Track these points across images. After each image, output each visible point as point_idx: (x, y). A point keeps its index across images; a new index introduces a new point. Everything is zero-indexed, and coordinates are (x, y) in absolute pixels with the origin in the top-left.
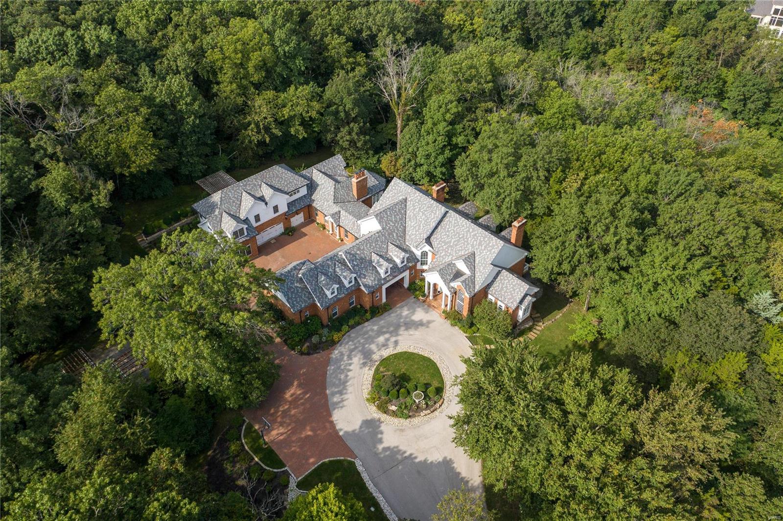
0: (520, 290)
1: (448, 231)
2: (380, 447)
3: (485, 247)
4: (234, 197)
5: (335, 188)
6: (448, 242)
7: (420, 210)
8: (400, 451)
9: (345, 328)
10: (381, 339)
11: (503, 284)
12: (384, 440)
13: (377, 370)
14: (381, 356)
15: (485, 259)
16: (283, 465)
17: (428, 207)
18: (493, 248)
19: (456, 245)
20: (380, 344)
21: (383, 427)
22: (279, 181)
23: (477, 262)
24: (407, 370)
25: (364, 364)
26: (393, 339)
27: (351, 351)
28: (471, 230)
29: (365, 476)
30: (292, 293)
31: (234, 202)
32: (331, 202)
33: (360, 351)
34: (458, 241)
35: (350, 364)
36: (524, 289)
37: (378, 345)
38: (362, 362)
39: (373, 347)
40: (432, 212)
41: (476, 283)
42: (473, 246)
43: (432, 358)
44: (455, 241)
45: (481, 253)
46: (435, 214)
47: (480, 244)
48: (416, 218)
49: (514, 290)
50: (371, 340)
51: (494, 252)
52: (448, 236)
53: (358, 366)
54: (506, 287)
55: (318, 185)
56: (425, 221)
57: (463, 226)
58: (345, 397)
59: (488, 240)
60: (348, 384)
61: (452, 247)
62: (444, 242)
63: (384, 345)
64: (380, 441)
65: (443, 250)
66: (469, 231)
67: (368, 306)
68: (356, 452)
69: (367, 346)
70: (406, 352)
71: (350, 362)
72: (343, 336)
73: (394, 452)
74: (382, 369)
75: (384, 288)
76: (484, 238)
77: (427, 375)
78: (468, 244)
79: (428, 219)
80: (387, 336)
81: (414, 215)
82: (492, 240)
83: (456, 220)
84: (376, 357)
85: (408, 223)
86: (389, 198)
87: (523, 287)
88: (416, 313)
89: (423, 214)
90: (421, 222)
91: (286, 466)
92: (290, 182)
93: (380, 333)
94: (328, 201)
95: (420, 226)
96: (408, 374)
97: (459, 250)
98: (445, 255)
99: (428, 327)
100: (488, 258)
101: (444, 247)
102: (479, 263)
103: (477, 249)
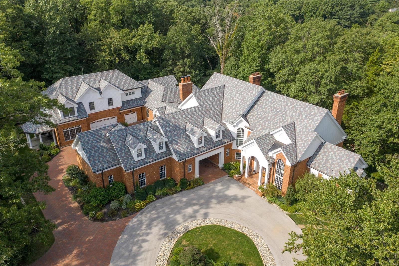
0: (350, 161)
1: (265, 108)
3: (306, 117)
4: (73, 85)
5: (164, 91)
6: (264, 117)
7: (237, 92)
9: (150, 197)
10: (189, 210)
11: (328, 156)
13: (178, 243)
14: (186, 227)
17: (245, 89)
18: (315, 116)
19: (274, 119)
20: (187, 214)
22: (117, 80)
23: (297, 131)
24: (216, 245)
25: (165, 235)
26: (203, 211)
27: (152, 220)
28: (289, 104)
30: (96, 151)
31: (72, 88)
32: (159, 101)
33: (162, 221)
34: (276, 115)
35: (148, 234)
36: (354, 159)
37: (184, 216)
38: (162, 232)
39: (179, 218)
40: (249, 92)
41: (298, 151)
42: (292, 117)
43: (247, 234)
44: (272, 116)
45: (301, 122)
46: (252, 93)
47: (300, 114)
48: (233, 99)
49: (342, 161)
50: (178, 210)
51: (317, 120)
52: (265, 112)
53: (157, 237)
54: (332, 159)
55: (151, 91)
56: (242, 100)
57: (281, 101)
59: (309, 109)
60: (139, 258)
61: (269, 121)
62: (261, 117)
63: (191, 217)
65: (259, 125)
66: (287, 104)
67: (178, 177)
69: (172, 216)
70: (215, 226)
71: (148, 231)
72: (147, 204)
74: (184, 243)
75: (197, 160)
76: (304, 109)
77: (241, 253)
78: (287, 116)
79: (245, 98)
80: (196, 208)
81: (231, 97)
82: (314, 109)
83: (273, 97)
84: (180, 228)
85: (225, 104)
87: (352, 157)
88: (230, 188)
89: (240, 95)
90: (238, 101)
92: (127, 83)
93: (189, 204)
94: (157, 101)
95: (236, 105)
96: (216, 250)
97: (277, 123)
98: (262, 129)
99: (243, 202)
100: (310, 126)
101: (261, 122)
102: (300, 131)
103: (297, 119)
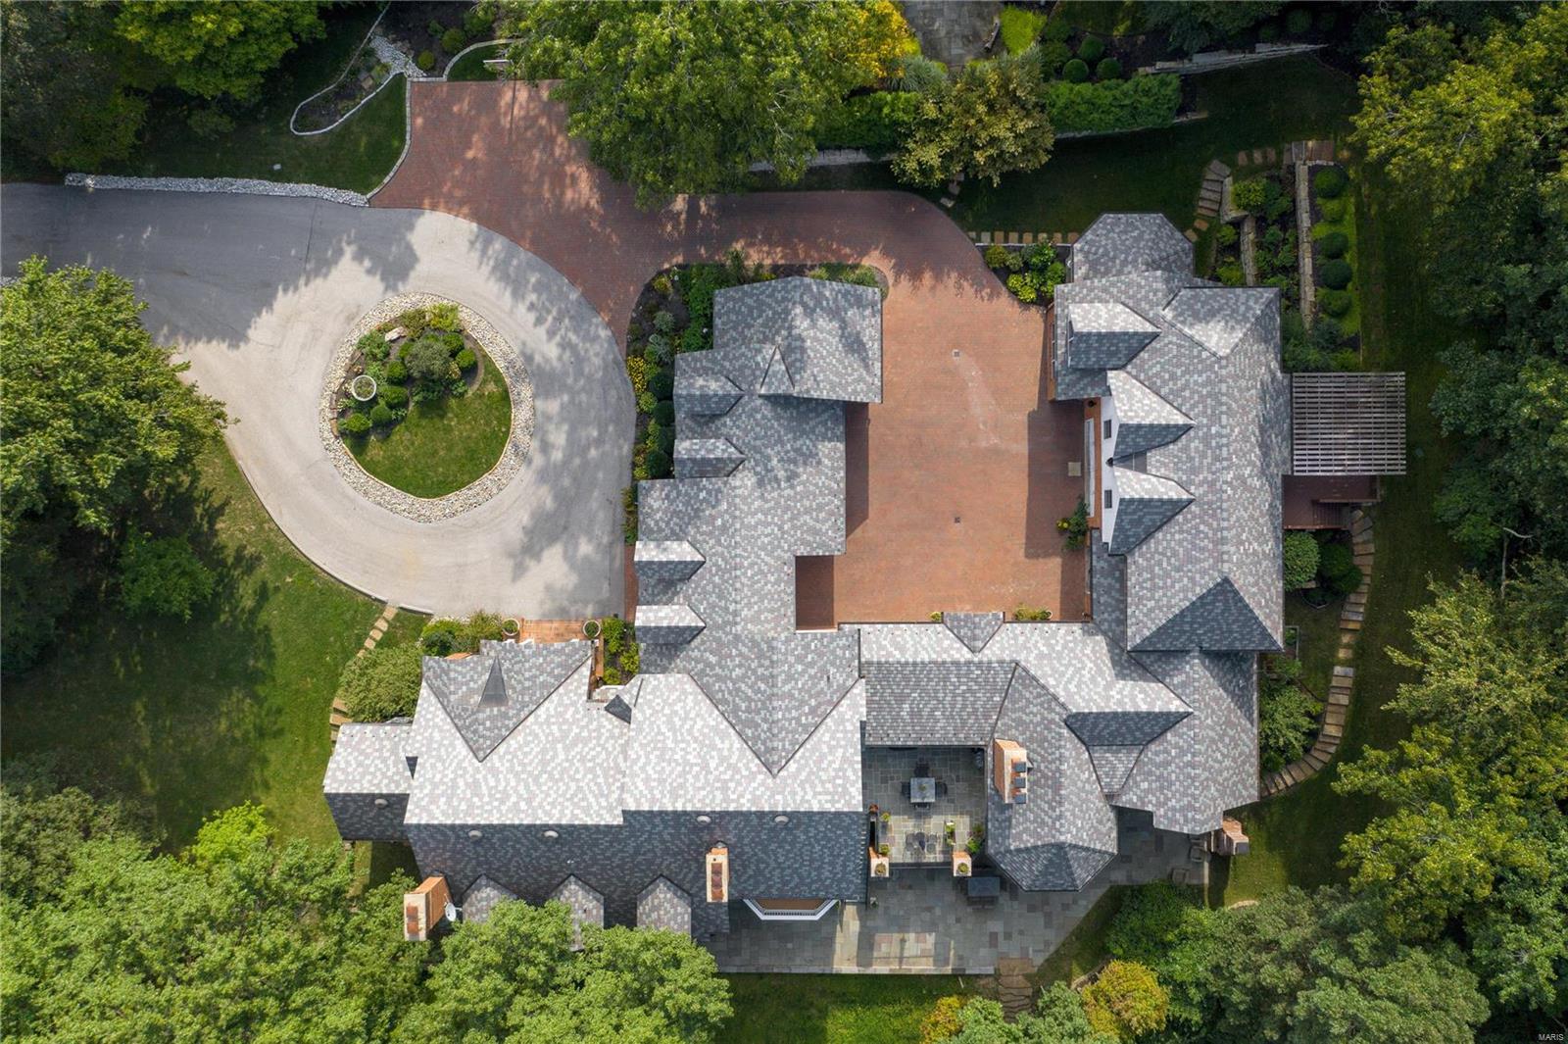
0: (344, 771)
1: (591, 770)
2: (349, 251)
3: (454, 786)
5: (1055, 698)
6: (574, 744)
7: (705, 767)
8: (316, 276)
9: (648, 402)
10: (559, 439)
12: (355, 266)
13: (496, 377)
14: (520, 405)
15: (439, 758)
16: (454, 76)
17: (681, 786)
18: (431, 794)
19: (544, 751)
20: (549, 428)
21: (376, 284)
23: (459, 743)
24: (449, 430)
25: (527, 358)
26: (539, 461)
28: (523, 805)
29: (328, 193)
32: (1030, 661)
33: (565, 375)
34: (544, 763)
36: (335, 779)
37: (551, 420)
39: (553, 408)
40: (662, 781)
41: (433, 699)
42: (494, 772)
43: (436, 501)
45: (459, 766)
46: (647, 780)
47: (475, 786)
48: (702, 745)
49: (360, 764)
50: (574, 419)
52: (583, 760)
53: (531, 344)
54: (384, 761)
55: (1120, 676)
56: (664, 750)
57: (553, 804)
58: (486, 269)
59: (457, 809)
60: (508, 294)
61: (556, 741)
62: (586, 741)
64: (358, 257)
65: (576, 721)
66: (529, 801)
68: (379, 213)
69: (566, 398)
71: (558, 338)
73: (323, 265)
74: (491, 387)
76: (471, 806)
77: (407, 455)
78: (511, 770)
79: (661, 758)
80: (557, 457)
81: (713, 747)
82: (443, 813)
83: (586, 811)
84: (523, 392)
85: (714, 718)
86: (832, 749)
87: (341, 783)
88: (565, 568)
89: (686, 762)
90: (676, 742)
91: (449, 80)
93: (577, 452)
94: (1041, 656)
95: (672, 729)
96: (439, 424)
97: (527, 743)
99: (512, 556)
100: (433, 766)
101: (576, 730)
102: (452, 744)
103: (477, 770)
